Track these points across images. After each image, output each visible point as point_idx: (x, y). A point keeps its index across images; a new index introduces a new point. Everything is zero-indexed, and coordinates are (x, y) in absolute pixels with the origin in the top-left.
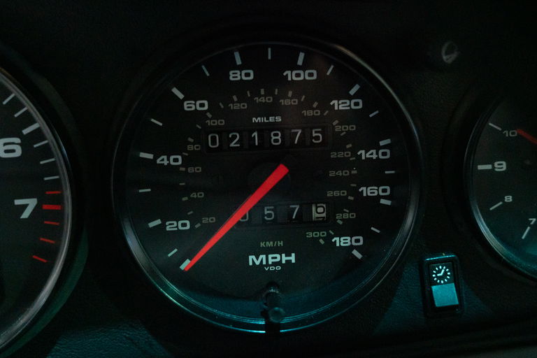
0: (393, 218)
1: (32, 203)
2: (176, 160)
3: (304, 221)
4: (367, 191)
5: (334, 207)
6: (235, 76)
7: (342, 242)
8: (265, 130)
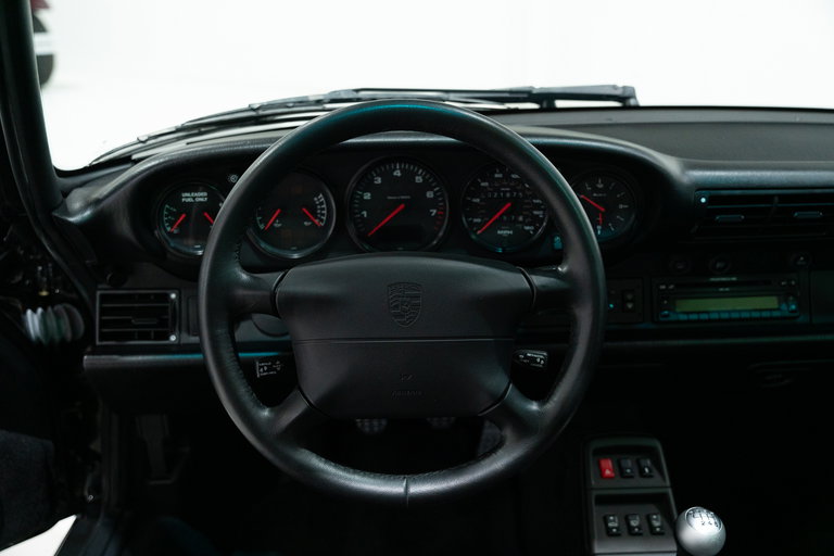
0: (542, 221)
1: (435, 211)
2: (478, 200)
3: (516, 221)
4: (535, 213)
5: (525, 217)
6: (496, 176)
7: (527, 228)
8: (505, 192)
